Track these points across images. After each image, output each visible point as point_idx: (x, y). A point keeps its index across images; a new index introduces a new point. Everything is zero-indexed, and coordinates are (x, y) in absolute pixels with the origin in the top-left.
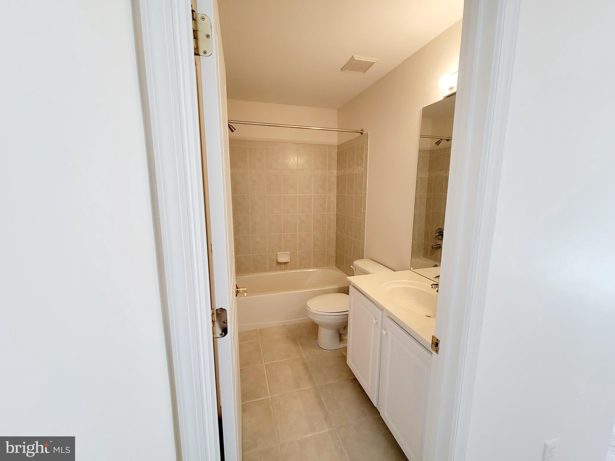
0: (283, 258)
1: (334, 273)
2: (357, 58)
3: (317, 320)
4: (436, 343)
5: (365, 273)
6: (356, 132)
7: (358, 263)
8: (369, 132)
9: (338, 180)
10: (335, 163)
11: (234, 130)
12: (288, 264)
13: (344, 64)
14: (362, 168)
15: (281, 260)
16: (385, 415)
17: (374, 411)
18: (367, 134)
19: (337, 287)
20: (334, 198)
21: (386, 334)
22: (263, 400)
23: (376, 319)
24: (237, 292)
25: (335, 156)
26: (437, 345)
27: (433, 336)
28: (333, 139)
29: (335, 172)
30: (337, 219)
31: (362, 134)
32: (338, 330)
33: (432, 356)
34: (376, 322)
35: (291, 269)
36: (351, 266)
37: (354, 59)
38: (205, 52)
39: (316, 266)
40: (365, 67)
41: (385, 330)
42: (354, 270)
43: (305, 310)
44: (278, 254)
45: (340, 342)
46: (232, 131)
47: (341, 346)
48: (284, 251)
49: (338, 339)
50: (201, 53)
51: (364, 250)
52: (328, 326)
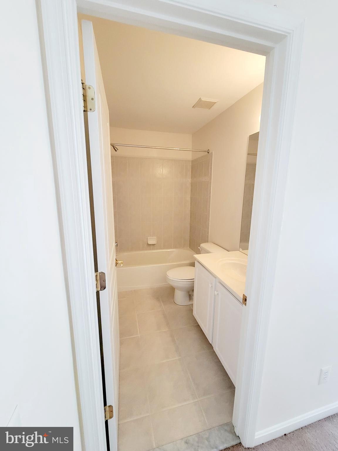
0: (152, 241)
1: (187, 252)
2: (203, 99)
3: (174, 284)
4: (245, 299)
5: (207, 252)
6: (204, 152)
7: (203, 245)
8: (213, 152)
9: (192, 186)
10: (190, 173)
11: (117, 150)
12: (156, 245)
13: (194, 104)
14: (208, 178)
15: (150, 242)
16: (216, 349)
17: (210, 346)
18: (212, 153)
19: (189, 262)
20: (188, 198)
21: (218, 294)
22: (135, 337)
23: (211, 284)
24: (117, 264)
25: (190, 168)
26: (246, 300)
27: (243, 294)
28: (189, 156)
29: (190, 180)
30: (191, 213)
31: (208, 153)
32: (189, 292)
33: (243, 306)
34: (211, 286)
35: (157, 249)
36: (199, 248)
37: (201, 100)
38: (91, 109)
39: (175, 247)
40: (209, 105)
41: (217, 291)
42: (201, 250)
43: (165, 278)
44: (148, 238)
45: (189, 300)
46: (116, 151)
47: (190, 303)
48: (153, 236)
49: (188, 298)
50: (88, 110)
51: (208, 236)
52: (181, 289)
